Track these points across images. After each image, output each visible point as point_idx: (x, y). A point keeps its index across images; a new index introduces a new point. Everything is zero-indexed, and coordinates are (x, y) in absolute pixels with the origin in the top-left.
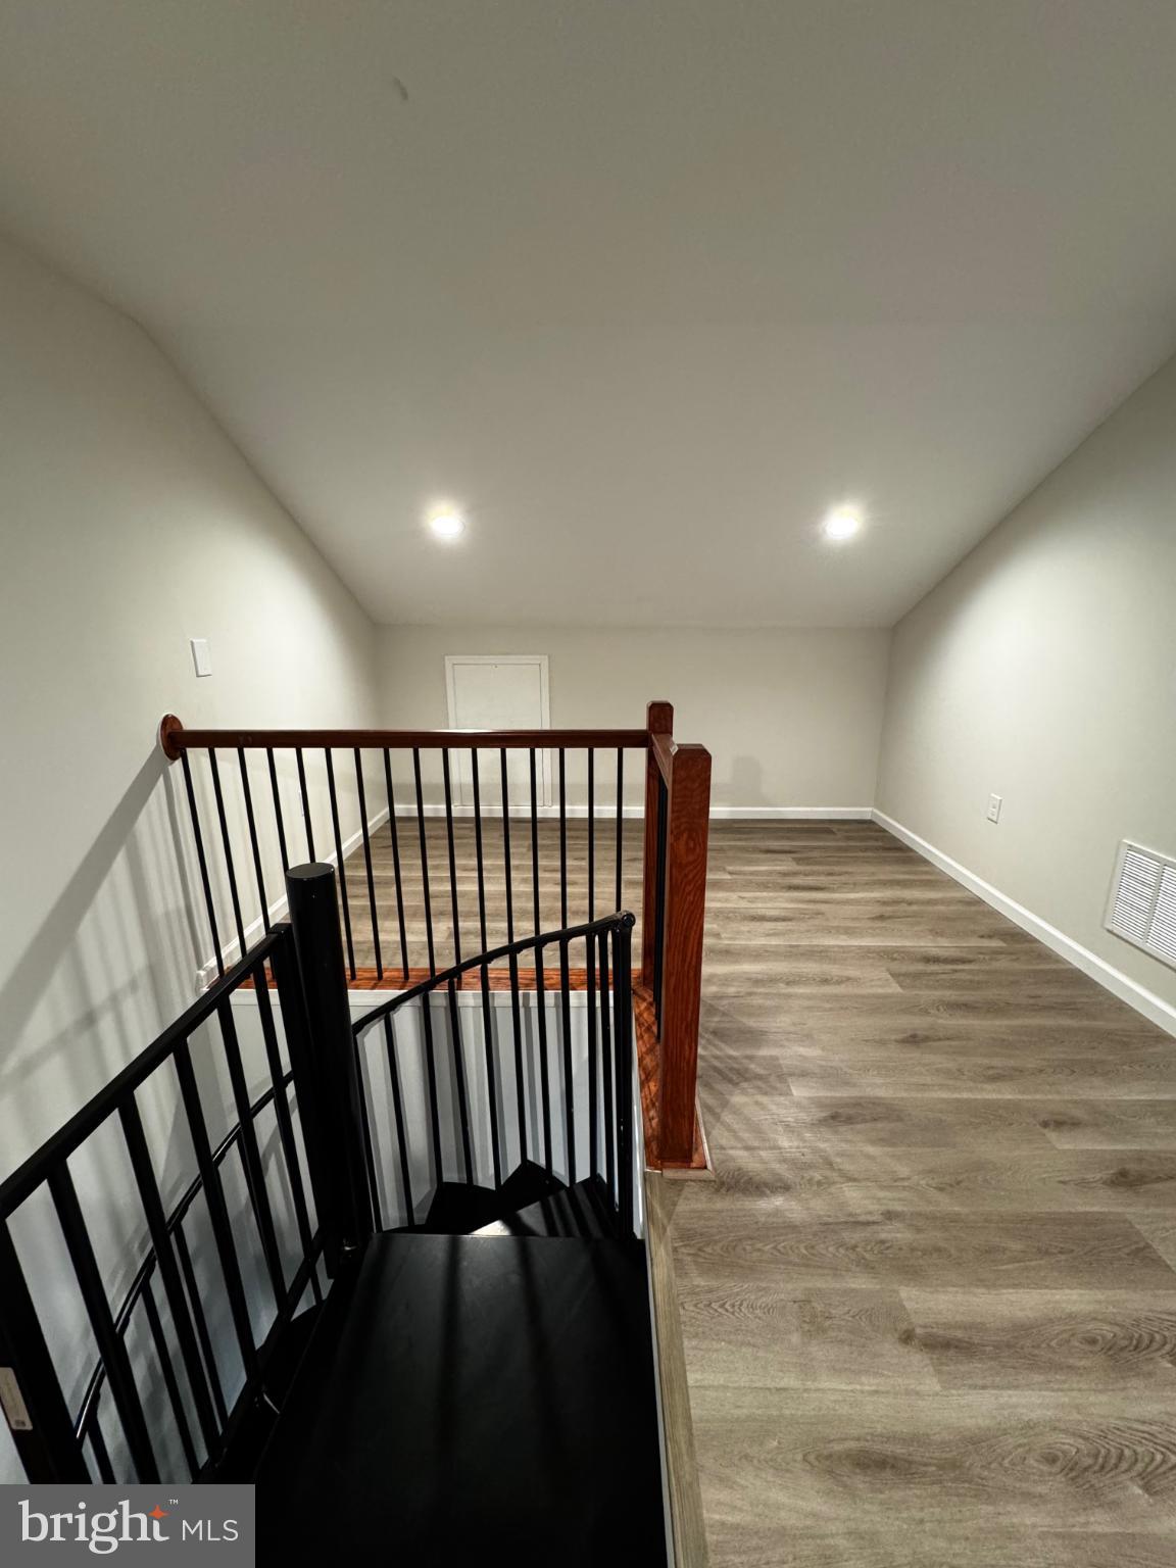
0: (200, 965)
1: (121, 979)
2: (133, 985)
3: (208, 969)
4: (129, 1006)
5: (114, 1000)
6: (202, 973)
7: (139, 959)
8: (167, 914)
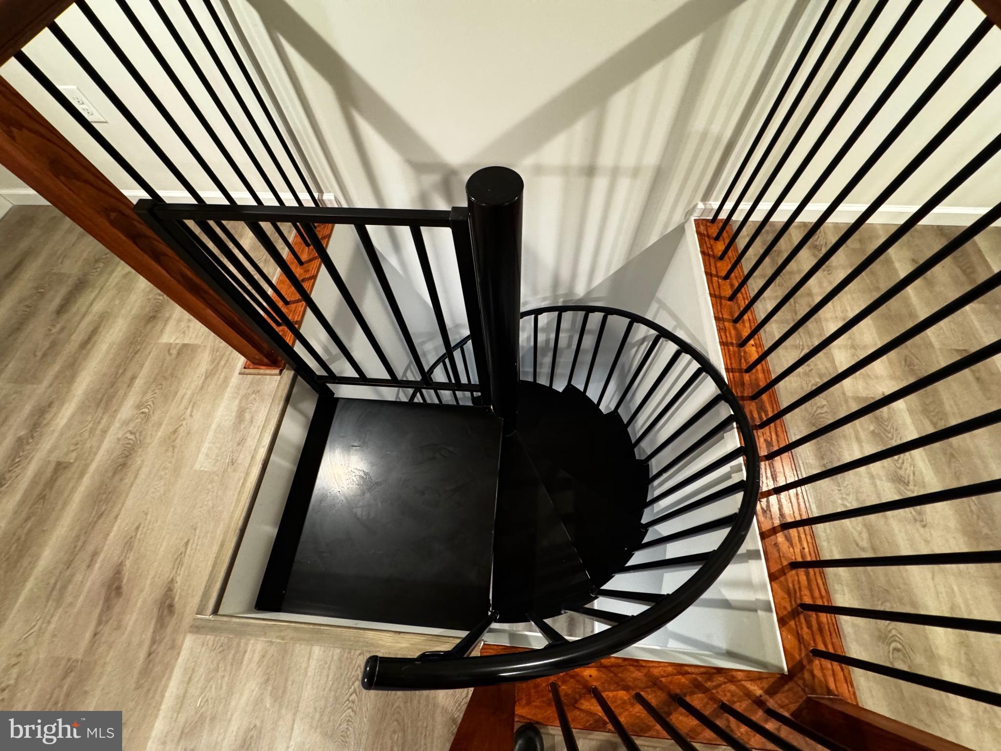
0: (705, 198)
1: (629, 160)
2: (636, 172)
3: (708, 206)
4: (624, 184)
5: (615, 172)
6: (701, 206)
7: (652, 158)
8: (704, 135)
